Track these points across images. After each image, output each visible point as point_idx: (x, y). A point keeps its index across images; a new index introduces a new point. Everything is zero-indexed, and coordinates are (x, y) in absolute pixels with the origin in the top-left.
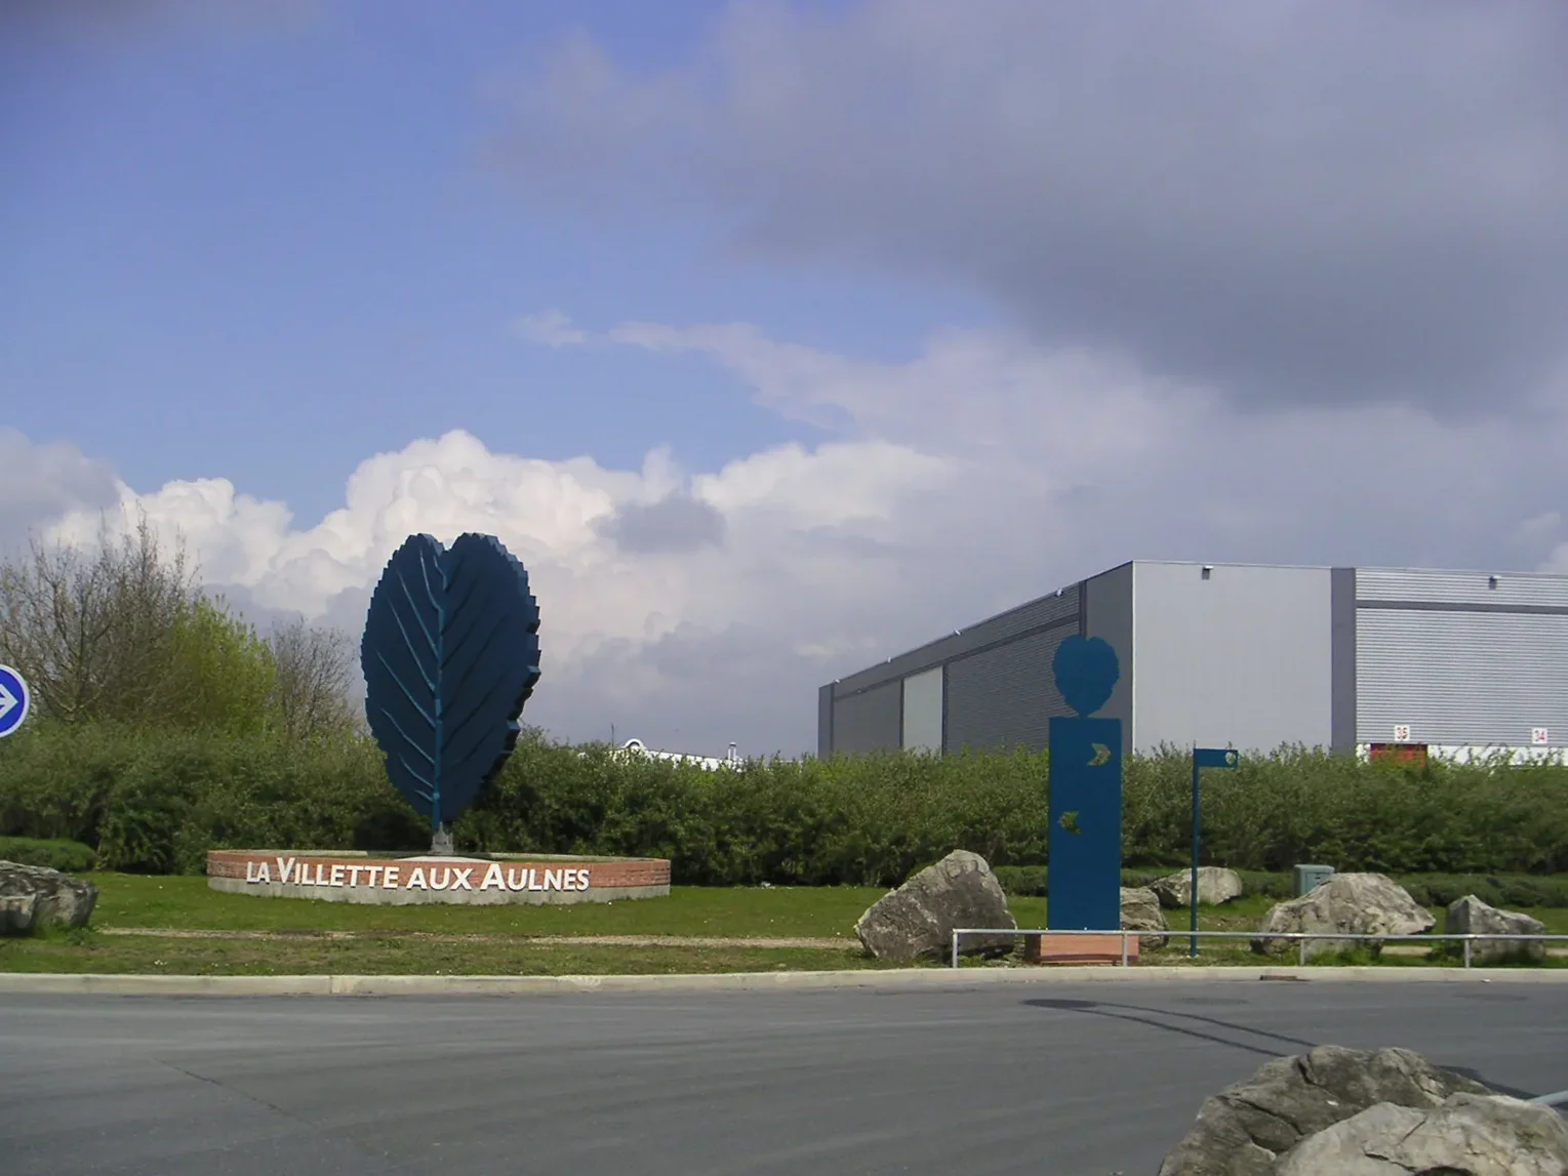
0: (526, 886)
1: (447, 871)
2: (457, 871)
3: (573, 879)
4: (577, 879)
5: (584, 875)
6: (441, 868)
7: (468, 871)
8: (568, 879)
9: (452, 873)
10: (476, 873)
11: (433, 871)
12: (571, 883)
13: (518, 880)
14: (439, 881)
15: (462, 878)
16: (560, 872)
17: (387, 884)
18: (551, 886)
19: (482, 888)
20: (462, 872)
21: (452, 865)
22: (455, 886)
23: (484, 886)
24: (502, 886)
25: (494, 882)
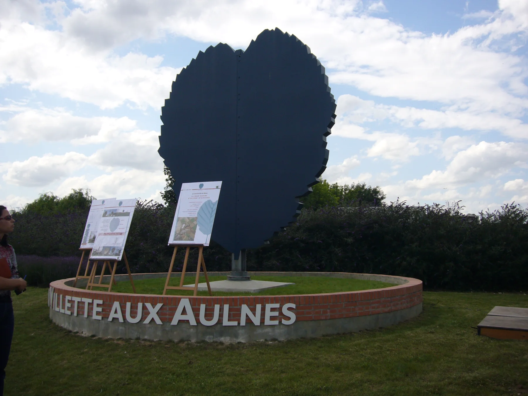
0: (220, 321)
1: (140, 305)
2: (148, 305)
3: (276, 314)
4: (281, 313)
5: (290, 309)
6: (134, 302)
7: (159, 306)
8: (268, 314)
9: (144, 308)
10: (168, 307)
11: (128, 305)
12: (272, 318)
13: (209, 315)
14: (133, 314)
15: (153, 312)
16: (259, 307)
17: (95, 317)
18: (249, 321)
19: (172, 324)
20: (154, 306)
21: (145, 300)
22: (147, 321)
23: (174, 322)
24: (193, 322)
25: (184, 317)
